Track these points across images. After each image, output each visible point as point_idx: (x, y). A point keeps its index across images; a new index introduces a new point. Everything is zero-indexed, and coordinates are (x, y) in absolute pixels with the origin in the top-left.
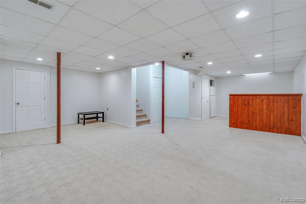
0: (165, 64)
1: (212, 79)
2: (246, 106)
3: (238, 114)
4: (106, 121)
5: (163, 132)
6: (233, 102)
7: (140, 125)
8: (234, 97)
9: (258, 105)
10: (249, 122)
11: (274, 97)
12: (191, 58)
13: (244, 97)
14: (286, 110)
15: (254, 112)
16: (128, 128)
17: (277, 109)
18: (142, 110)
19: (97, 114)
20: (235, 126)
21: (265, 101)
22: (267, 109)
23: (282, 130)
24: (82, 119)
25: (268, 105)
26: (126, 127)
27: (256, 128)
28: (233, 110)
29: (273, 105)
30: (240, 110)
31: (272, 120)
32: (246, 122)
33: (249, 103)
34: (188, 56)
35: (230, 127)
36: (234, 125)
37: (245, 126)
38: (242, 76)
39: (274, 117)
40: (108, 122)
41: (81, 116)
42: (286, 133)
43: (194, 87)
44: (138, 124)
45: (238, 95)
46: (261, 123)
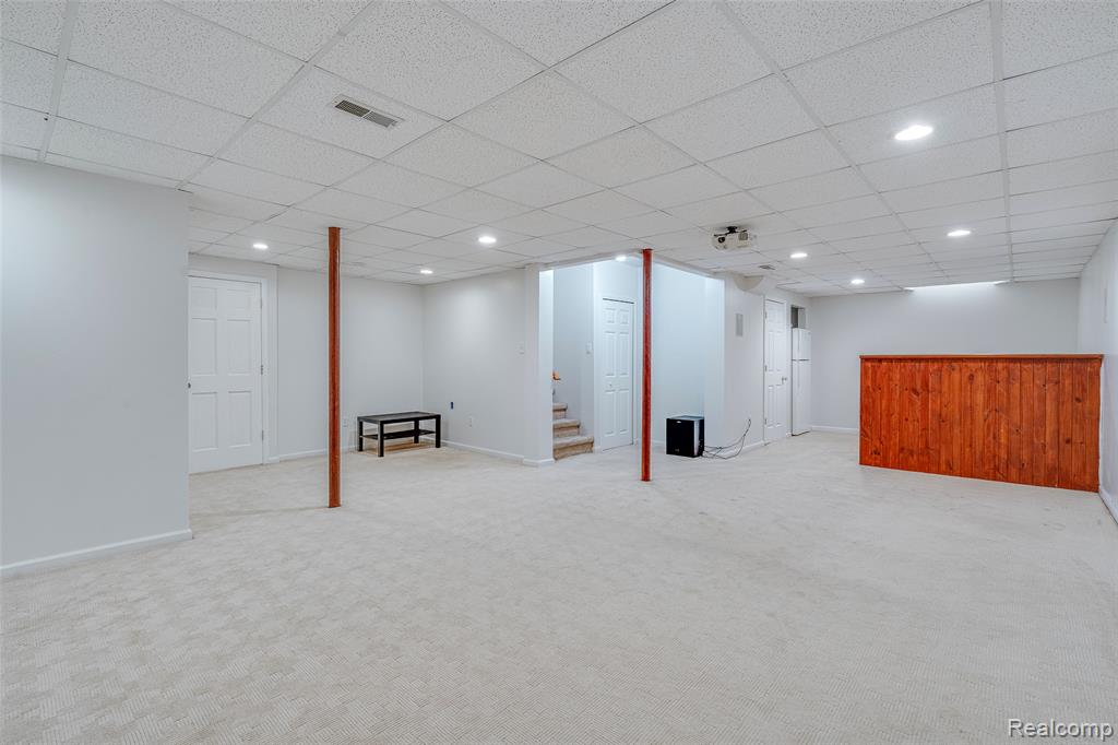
0: (653, 258)
1: (797, 304)
2: (918, 395)
3: (889, 422)
4: (445, 445)
5: (646, 477)
6: (874, 381)
7: (563, 457)
8: (876, 364)
9: (957, 392)
10: (927, 447)
11: (1011, 365)
12: (743, 242)
13: (909, 365)
14: (1050, 407)
15: (943, 414)
16: (525, 465)
17: (1021, 405)
18: (565, 410)
19: (416, 420)
20: (878, 462)
21: (980, 379)
22: (987, 404)
23: (1035, 474)
24: (375, 437)
25: (989, 391)
26: (520, 463)
27: (951, 469)
28: (873, 407)
29: (1008, 391)
30: (897, 409)
31: (1003, 440)
32: (915, 448)
33: (927, 386)
34: (735, 236)
35: (861, 464)
36: (876, 459)
37: (913, 460)
38: (901, 291)
39: (1009, 431)
40: (455, 447)
41: (371, 428)
42: (1048, 483)
43: (739, 332)
44: (560, 452)
45: (889, 359)
46: (967, 450)
